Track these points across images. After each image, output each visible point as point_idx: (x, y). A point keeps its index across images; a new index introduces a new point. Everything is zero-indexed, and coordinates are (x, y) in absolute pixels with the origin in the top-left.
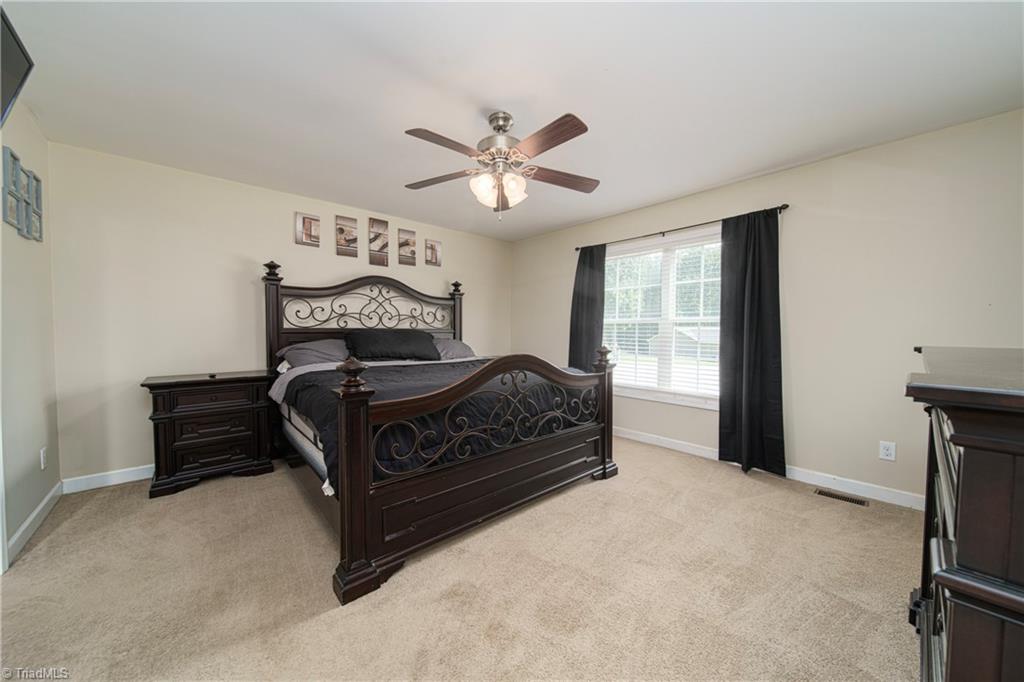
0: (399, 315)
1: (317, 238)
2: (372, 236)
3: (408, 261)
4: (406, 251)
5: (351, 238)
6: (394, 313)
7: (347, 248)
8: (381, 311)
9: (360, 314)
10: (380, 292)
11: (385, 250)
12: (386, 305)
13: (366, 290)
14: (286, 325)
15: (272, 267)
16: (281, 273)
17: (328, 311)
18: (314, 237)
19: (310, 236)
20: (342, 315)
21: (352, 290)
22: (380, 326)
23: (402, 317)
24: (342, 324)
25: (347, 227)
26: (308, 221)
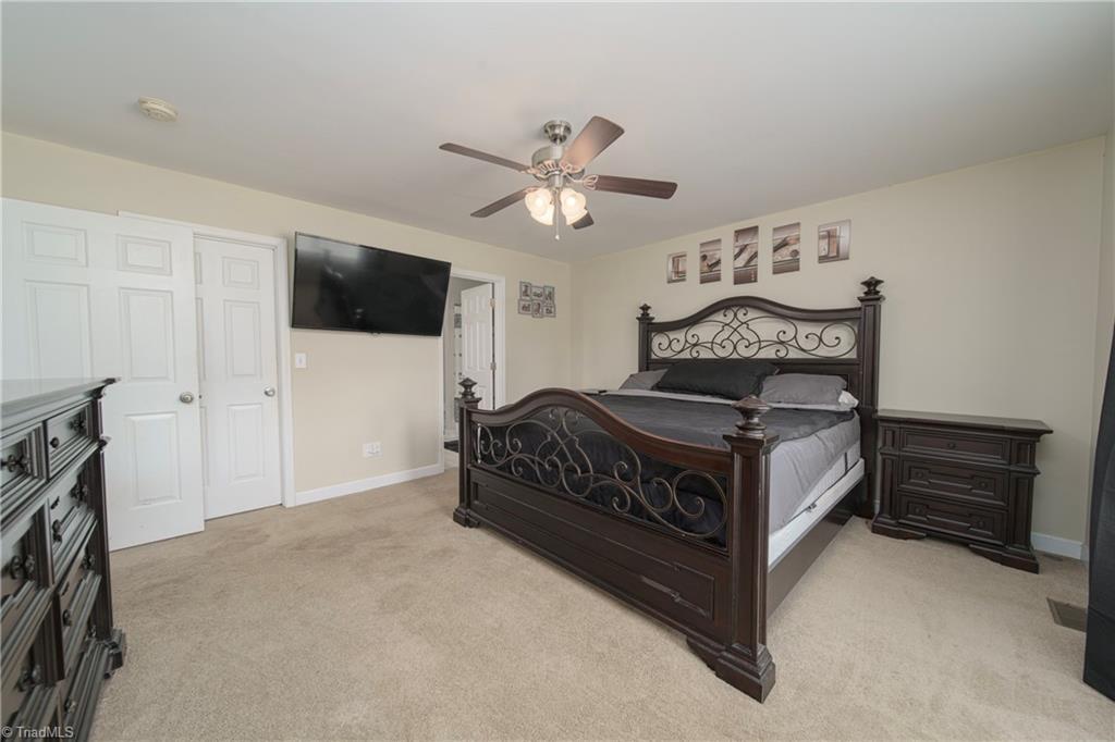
0: (760, 341)
1: (684, 272)
2: (737, 250)
3: (789, 266)
4: (785, 254)
5: (714, 261)
6: (753, 339)
7: (710, 274)
8: (735, 338)
9: (712, 343)
10: (735, 315)
11: (753, 263)
12: (742, 329)
13: (719, 317)
14: (653, 357)
15: (645, 308)
16: (651, 313)
17: (682, 341)
18: (682, 272)
19: (678, 273)
20: (695, 345)
21: (705, 317)
22: (735, 356)
23: (763, 344)
24: (695, 355)
25: (709, 251)
26: (677, 259)
